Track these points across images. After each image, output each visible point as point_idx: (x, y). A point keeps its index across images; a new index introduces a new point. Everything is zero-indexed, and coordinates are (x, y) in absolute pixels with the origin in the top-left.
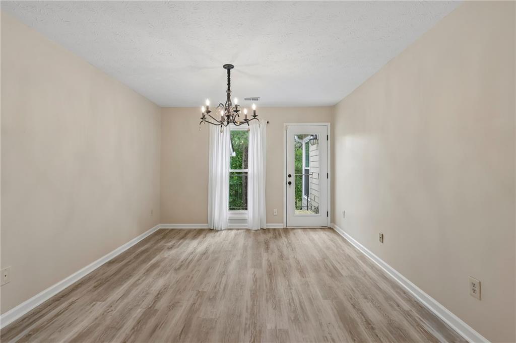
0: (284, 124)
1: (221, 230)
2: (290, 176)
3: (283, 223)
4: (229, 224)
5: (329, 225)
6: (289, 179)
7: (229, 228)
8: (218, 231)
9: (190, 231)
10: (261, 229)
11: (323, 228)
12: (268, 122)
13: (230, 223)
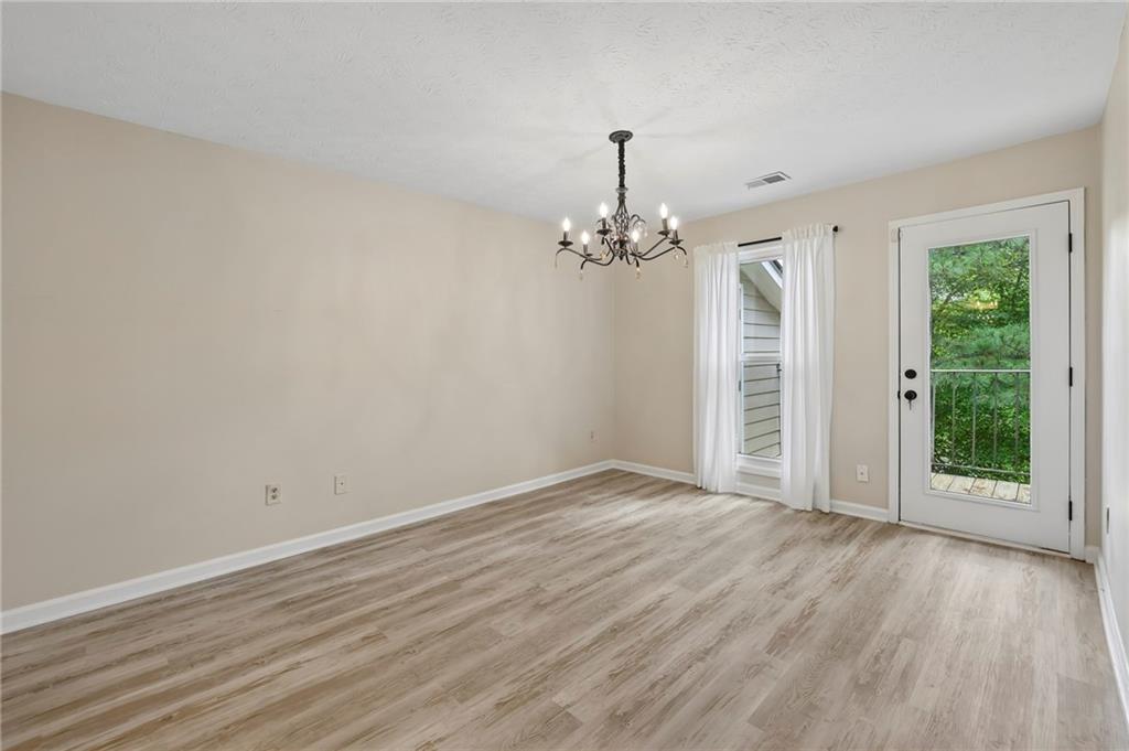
0: (890, 223)
1: (716, 493)
2: (911, 374)
3: (887, 507)
4: (739, 484)
5: (1078, 550)
6: (908, 385)
7: (738, 492)
8: (711, 493)
9: (657, 481)
10: (814, 509)
11: (1043, 555)
12: (836, 229)
13: (742, 481)
